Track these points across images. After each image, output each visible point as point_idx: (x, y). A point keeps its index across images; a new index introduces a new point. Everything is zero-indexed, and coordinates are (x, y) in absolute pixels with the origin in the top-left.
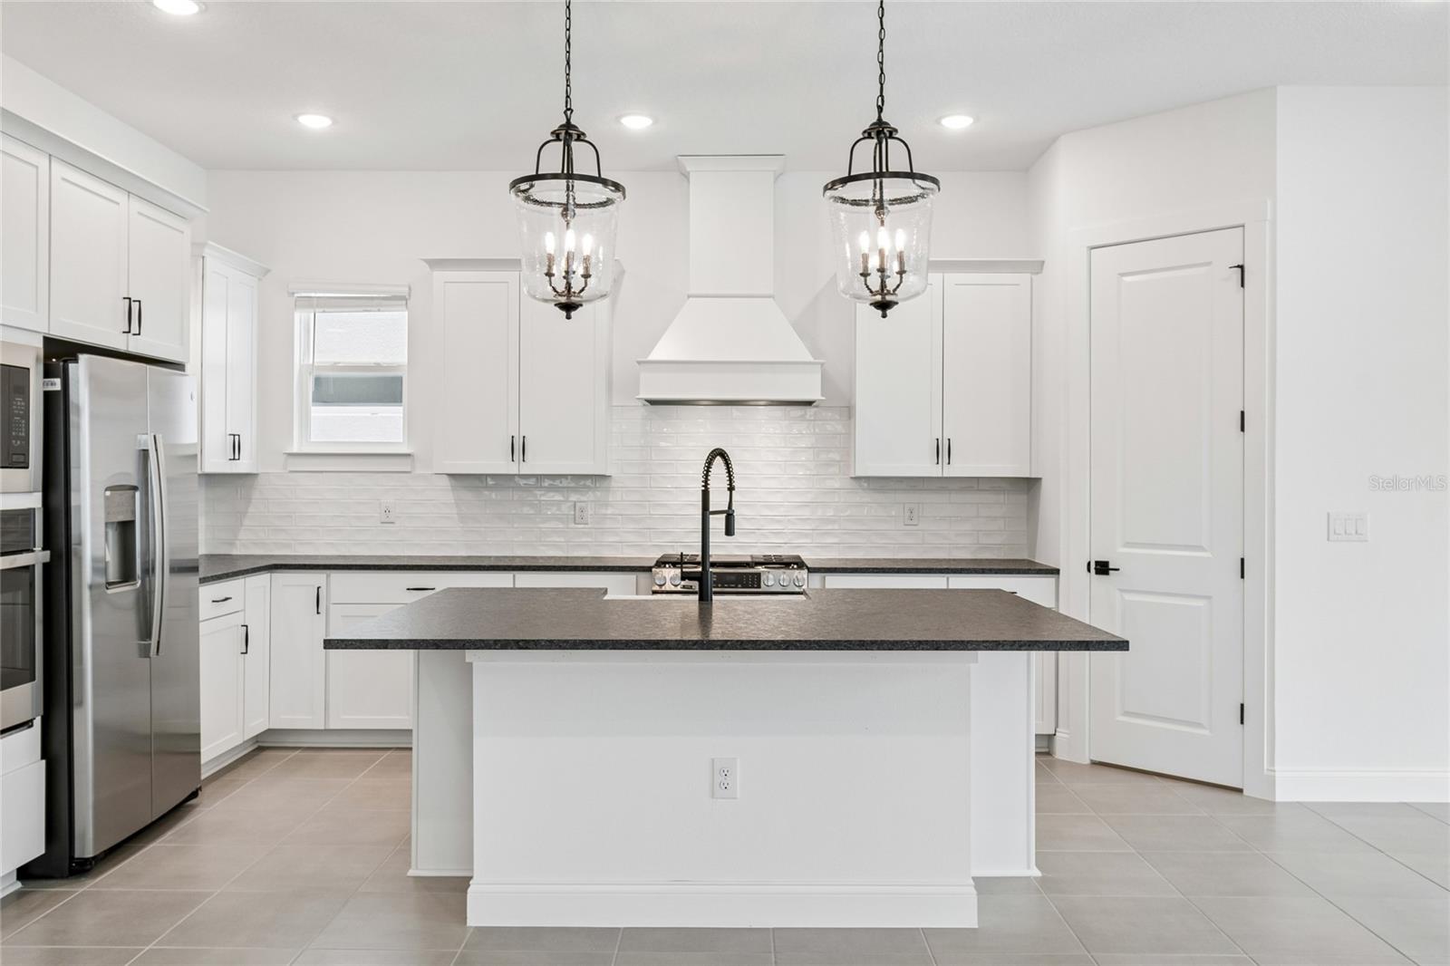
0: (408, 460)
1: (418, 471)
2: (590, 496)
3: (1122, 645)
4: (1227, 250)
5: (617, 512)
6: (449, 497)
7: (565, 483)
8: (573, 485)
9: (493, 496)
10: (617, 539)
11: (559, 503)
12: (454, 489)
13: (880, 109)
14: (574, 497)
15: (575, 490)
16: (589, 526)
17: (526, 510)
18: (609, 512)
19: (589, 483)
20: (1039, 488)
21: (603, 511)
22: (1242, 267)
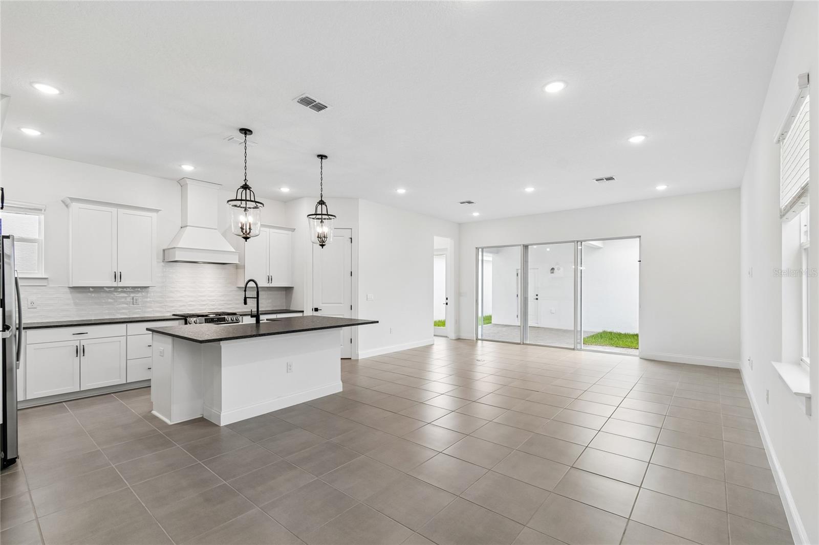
0: (46, 281)
1: (51, 286)
2: (140, 295)
3: (378, 322)
4: (347, 234)
5: (151, 300)
6: (70, 296)
7: (128, 290)
8: (132, 290)
9: (93, 295)
10: (152, 310)
11: (125, 297)
12: (71, 293)
13: (322, 197)
14: (132, 295)
15: (132, 292)
16: (140, 305)
17: (110, 300)
18: (149, 300)
19: (139, 289)
20: (293, 289)
21: (146, 300)
22: (351, 238)
